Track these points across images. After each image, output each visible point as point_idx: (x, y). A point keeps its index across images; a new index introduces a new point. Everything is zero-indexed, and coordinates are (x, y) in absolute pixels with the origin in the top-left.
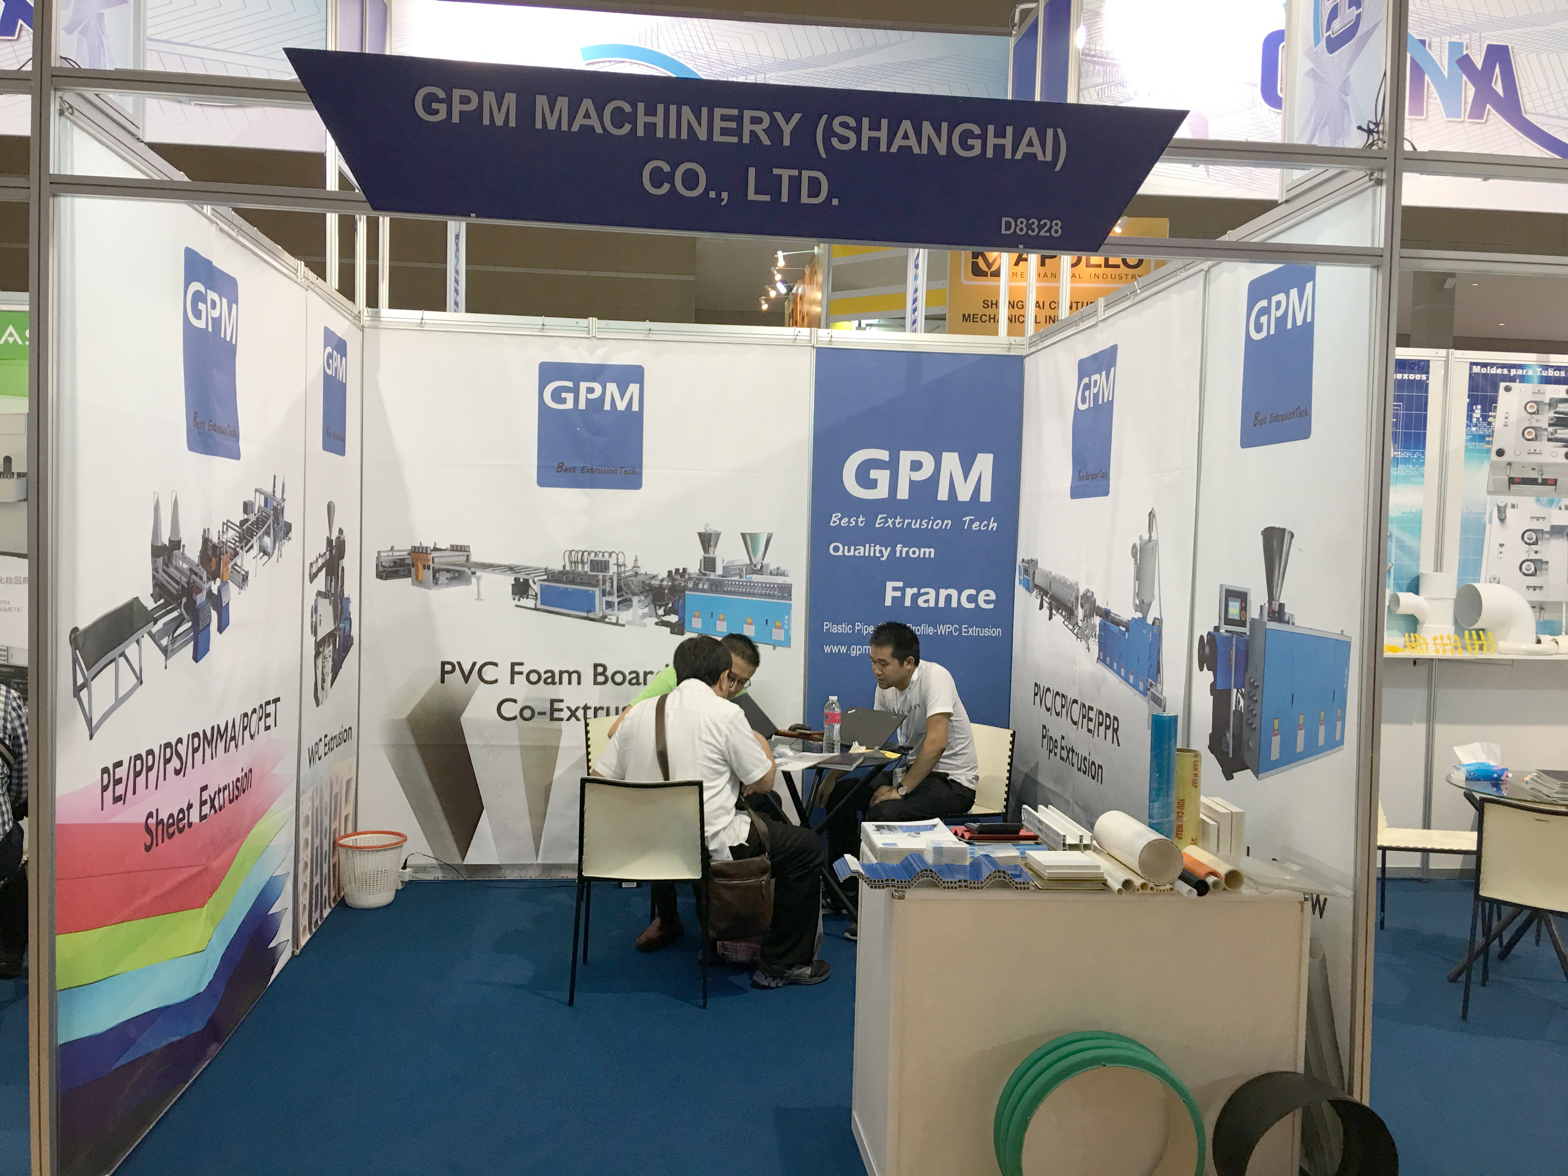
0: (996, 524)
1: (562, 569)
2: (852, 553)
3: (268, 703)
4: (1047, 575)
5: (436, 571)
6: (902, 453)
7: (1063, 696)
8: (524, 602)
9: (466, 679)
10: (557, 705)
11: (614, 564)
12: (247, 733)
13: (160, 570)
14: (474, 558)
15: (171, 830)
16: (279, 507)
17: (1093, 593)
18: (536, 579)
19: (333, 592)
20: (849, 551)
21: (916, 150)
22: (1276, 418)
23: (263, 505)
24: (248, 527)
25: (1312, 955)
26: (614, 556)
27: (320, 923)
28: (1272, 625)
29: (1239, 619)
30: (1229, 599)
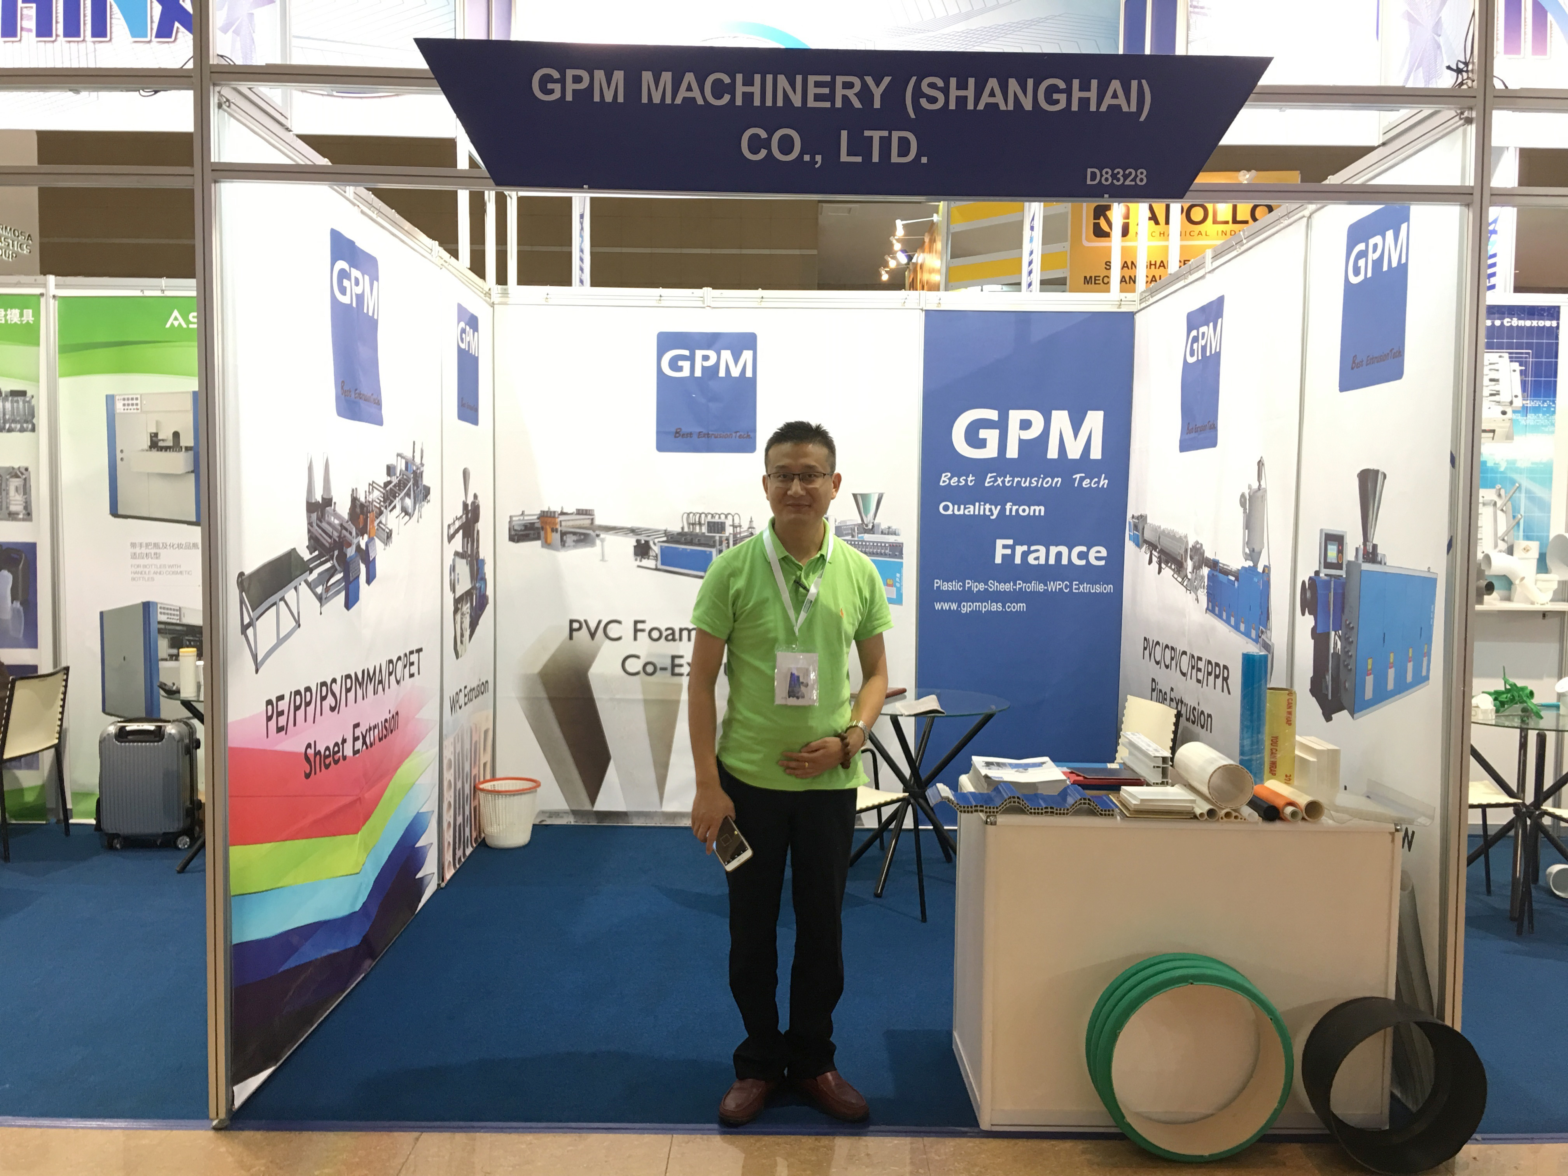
0: (1106, 481)
1: (680, 530)
2: (961, 512)
3: (411, 653)
4: (1155, 529)
5: (563, 534)
6: (1011, 412)
7: (1172, 648)
8: (645, 562)
9: (593, 635)
10: (677, 661)
11: (730, 526)
12: (393, 678)
13: (315, 525)
14: (598, 521)
15: (327, 762)
16: (418, 471)
17: (1202, 545)
18: (656, 540)
19: (469, 552)
20: (959, 510)
21: (1002, 107)
22: (1372, 360)
23: (404, 469)
24: (391, 489)
25: (1403, 888)
26: (730, 517)
27: (463, 860)
28: (1366, 567)
29: (1336, 562)
30: (1328, 542)
